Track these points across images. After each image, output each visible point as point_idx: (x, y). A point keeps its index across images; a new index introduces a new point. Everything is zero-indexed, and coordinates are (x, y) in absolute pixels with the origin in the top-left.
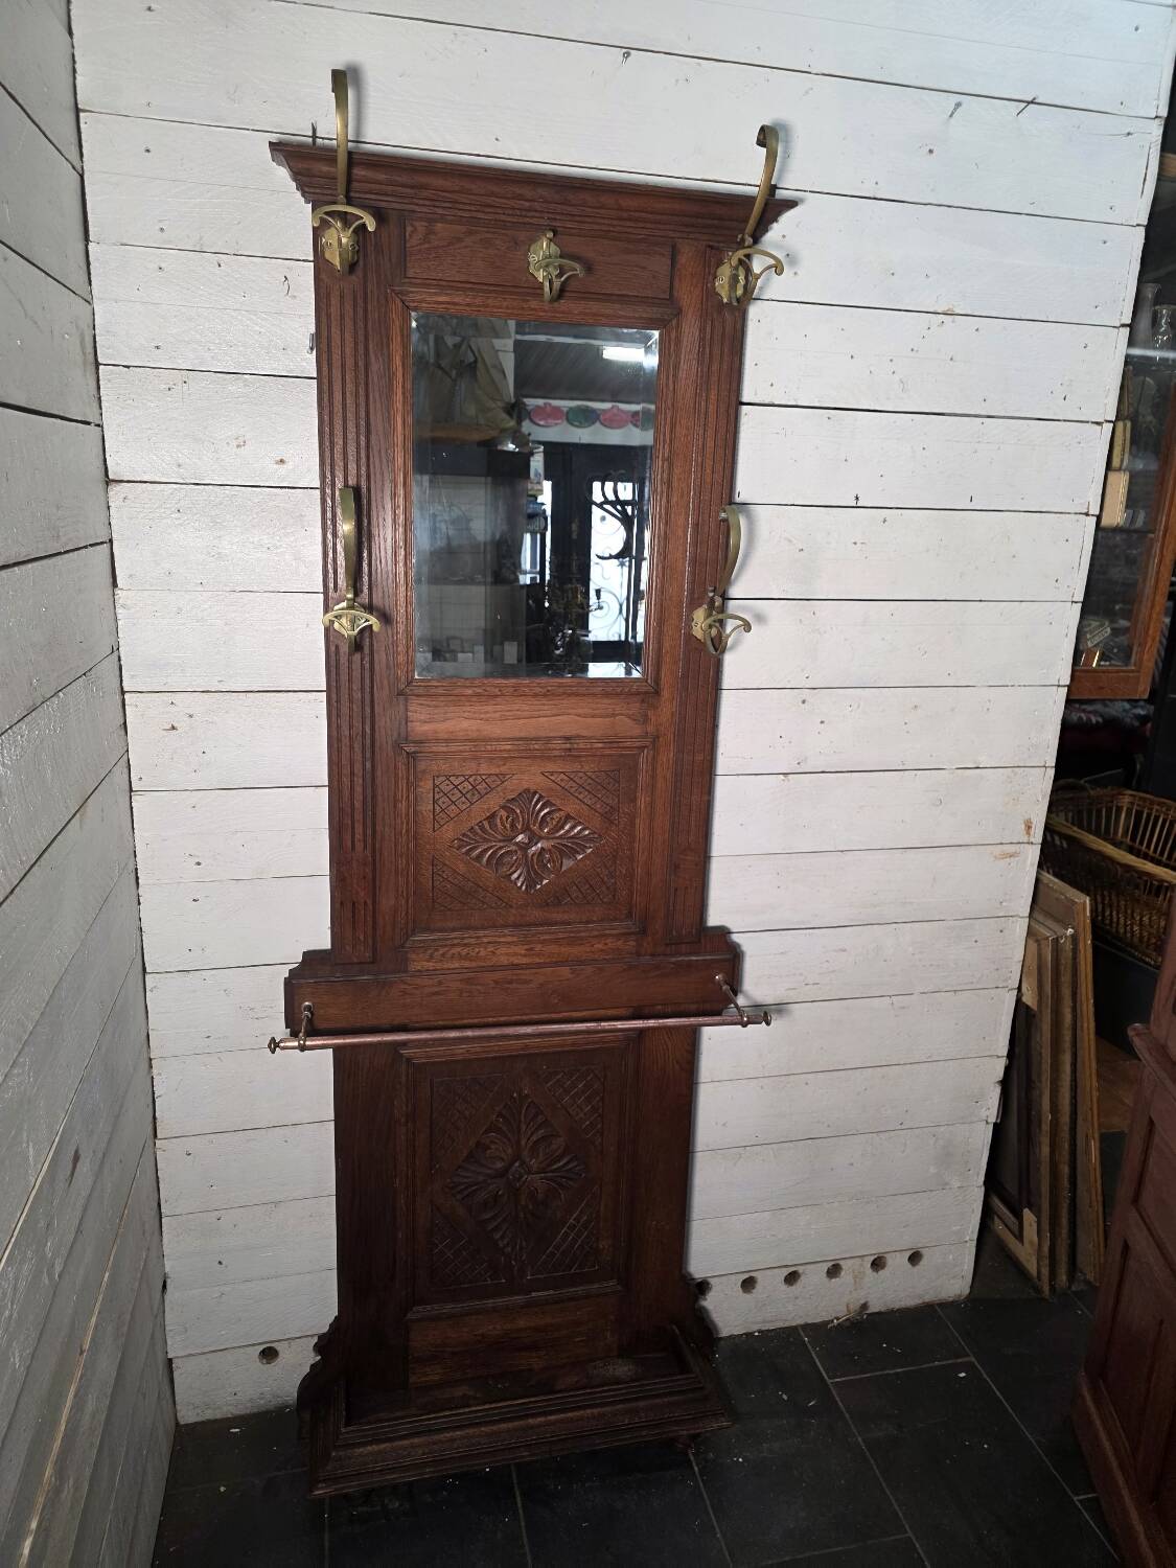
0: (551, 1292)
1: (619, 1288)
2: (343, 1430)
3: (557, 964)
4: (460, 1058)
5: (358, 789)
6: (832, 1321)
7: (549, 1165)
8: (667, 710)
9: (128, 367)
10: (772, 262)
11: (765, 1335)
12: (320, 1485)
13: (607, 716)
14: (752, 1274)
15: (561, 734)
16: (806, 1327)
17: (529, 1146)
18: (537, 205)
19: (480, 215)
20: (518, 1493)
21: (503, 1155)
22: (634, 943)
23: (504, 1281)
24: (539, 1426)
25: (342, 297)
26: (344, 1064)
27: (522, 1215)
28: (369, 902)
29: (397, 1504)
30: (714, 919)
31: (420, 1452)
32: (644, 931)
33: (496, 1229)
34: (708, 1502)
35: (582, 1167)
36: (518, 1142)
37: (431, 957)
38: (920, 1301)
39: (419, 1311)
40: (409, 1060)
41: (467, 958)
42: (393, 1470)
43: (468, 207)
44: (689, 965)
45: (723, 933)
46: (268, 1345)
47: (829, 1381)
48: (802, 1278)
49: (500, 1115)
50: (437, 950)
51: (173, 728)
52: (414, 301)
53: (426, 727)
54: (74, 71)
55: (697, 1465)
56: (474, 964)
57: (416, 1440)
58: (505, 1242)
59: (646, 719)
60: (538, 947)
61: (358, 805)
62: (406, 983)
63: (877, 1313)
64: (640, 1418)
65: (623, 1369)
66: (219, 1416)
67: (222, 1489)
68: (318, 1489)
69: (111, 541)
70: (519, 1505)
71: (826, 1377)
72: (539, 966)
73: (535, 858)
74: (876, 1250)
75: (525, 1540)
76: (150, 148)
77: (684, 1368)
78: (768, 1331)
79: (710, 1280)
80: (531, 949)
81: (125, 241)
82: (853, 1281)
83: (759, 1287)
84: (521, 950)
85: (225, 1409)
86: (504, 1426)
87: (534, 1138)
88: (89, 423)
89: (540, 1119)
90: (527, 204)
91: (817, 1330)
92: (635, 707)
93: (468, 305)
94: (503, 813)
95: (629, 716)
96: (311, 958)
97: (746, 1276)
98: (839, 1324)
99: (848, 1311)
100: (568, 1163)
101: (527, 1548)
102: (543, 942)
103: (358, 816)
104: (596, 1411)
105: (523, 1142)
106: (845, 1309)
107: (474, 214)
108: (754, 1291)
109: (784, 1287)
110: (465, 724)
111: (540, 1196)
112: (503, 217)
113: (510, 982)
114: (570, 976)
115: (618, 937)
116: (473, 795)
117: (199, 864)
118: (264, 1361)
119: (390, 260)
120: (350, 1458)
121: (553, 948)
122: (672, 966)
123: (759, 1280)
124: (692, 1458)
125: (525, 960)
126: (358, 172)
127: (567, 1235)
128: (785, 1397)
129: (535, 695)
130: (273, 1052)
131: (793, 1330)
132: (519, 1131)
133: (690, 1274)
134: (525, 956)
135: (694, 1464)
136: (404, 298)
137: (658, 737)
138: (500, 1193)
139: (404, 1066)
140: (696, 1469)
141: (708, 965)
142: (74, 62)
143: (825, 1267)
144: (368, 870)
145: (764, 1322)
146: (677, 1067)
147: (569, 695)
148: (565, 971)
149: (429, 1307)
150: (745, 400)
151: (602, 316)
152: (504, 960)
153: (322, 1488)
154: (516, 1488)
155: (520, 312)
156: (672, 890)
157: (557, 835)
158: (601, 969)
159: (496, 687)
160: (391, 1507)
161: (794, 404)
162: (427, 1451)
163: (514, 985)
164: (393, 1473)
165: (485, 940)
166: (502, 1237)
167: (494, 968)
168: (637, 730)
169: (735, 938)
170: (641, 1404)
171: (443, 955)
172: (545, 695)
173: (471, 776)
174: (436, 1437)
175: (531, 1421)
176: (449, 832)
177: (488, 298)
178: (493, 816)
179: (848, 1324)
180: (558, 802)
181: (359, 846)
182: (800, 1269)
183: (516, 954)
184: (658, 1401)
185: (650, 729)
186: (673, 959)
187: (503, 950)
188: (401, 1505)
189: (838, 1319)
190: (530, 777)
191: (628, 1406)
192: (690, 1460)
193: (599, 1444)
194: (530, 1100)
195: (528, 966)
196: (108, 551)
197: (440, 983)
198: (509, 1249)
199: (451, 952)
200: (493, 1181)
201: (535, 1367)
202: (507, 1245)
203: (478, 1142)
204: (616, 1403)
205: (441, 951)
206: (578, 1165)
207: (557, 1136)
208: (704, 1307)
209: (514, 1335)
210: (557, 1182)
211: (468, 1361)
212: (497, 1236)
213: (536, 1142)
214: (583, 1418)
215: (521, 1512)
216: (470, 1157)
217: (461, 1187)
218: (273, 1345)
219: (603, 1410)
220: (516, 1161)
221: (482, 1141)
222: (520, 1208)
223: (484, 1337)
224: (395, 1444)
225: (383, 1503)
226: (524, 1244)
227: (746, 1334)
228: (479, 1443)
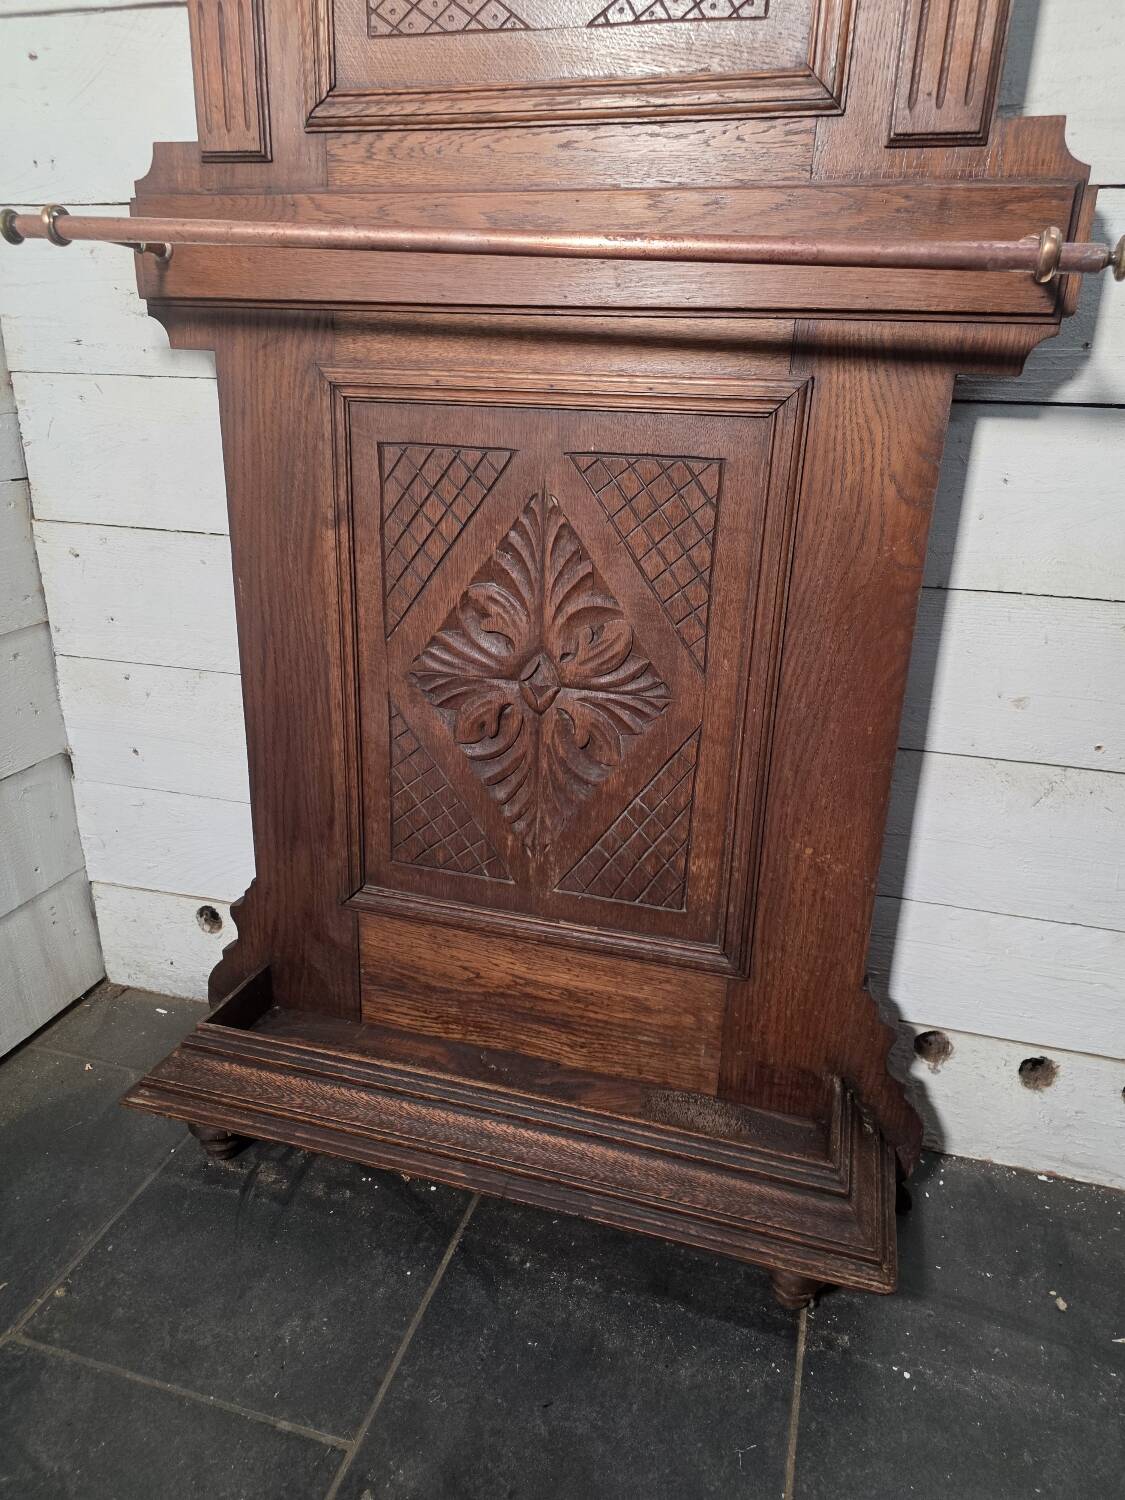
0: (594, 930)
1: (724, 962)
7: (599, 673)
11: (1060, 1186)
14: (1050, 1055)
17: (559, 623)
20: (455, 1242)
21: (509, 631)
23: (512, 882)
24: (503, 1138)
27: (544, 764)
31: (298, 1101)
33: (499, 780)
34: (795, 1420)
35: (661, 691)
36: (540, 609)
37: (369, 157)
39: (370, 893)
40: (335, 387)
42: (248, 1112)
46: (208, 904)
49: (504, 544)
55: (809, 1342)
57: (295, 1082)
58: (516, 809)
66: (151, 988)
67: (87, 1067)
75: (418, 1317)
77: (827, 1153)
78: (1073, 1181)
79: (949, 1035)
83: (1060, 1082)
85: (162, 981)
86: (440, 1115)
87: (571, 608)
89: (583, 569)
96: (169, 156)
97: (1036, 1054)
100: (633, 677)
101: (411, 1331)
105: (550, 611)
108: (1047, 1090)
111: (580, 736)
118: (207, 928)
120: (195, 1071)
123: (1061, 1072)
124: (803, 1327)
127: (629, 827)
128: (1062, 1305)
132: (542, 589)
133: (894, 1008)
135: (802, 1338)
138: (508, 710)
140: (802, 1348)
145: (1064, 1160)
149: (387, 892)
153: (143, 1096)
154: (458, 1235)
162: (309, 1103)
164: (247, 1117)
166: (510, 798)
170: (703, 1175)
175: (489, 1125)
184: (738, 1183)
191: (676, 1168)
192: (795, 1329)
193: (598, 1214)
194: (562, 520)
198: (520, 826)
199: (406, 144)
200: (495, 682)
201: (566, 1061)
202: (519, 816)
203: (466, 594)
204: (651, 1153)
205: (389, 139)
206: (655, 686)
207: (616, 613)
208: (921, 1086)
209: (529, 990)
210: (612, 715)
211: (453, 1011)
212: (501, 793)
213: (571, 618)
214: (583, 1157)
215: (440, 1272)
216: (452, 623)
217: (441, 682)
218: (214, 905)
219: (628, 1157)
220: (536, 652)
221: (473, 593)
222: (543, 750)
223: (478, 976)
224: (264, 1074)
225: (257, 1166)
226: (548, 822)
227: (1023, 1173)
228: (391, 1125)
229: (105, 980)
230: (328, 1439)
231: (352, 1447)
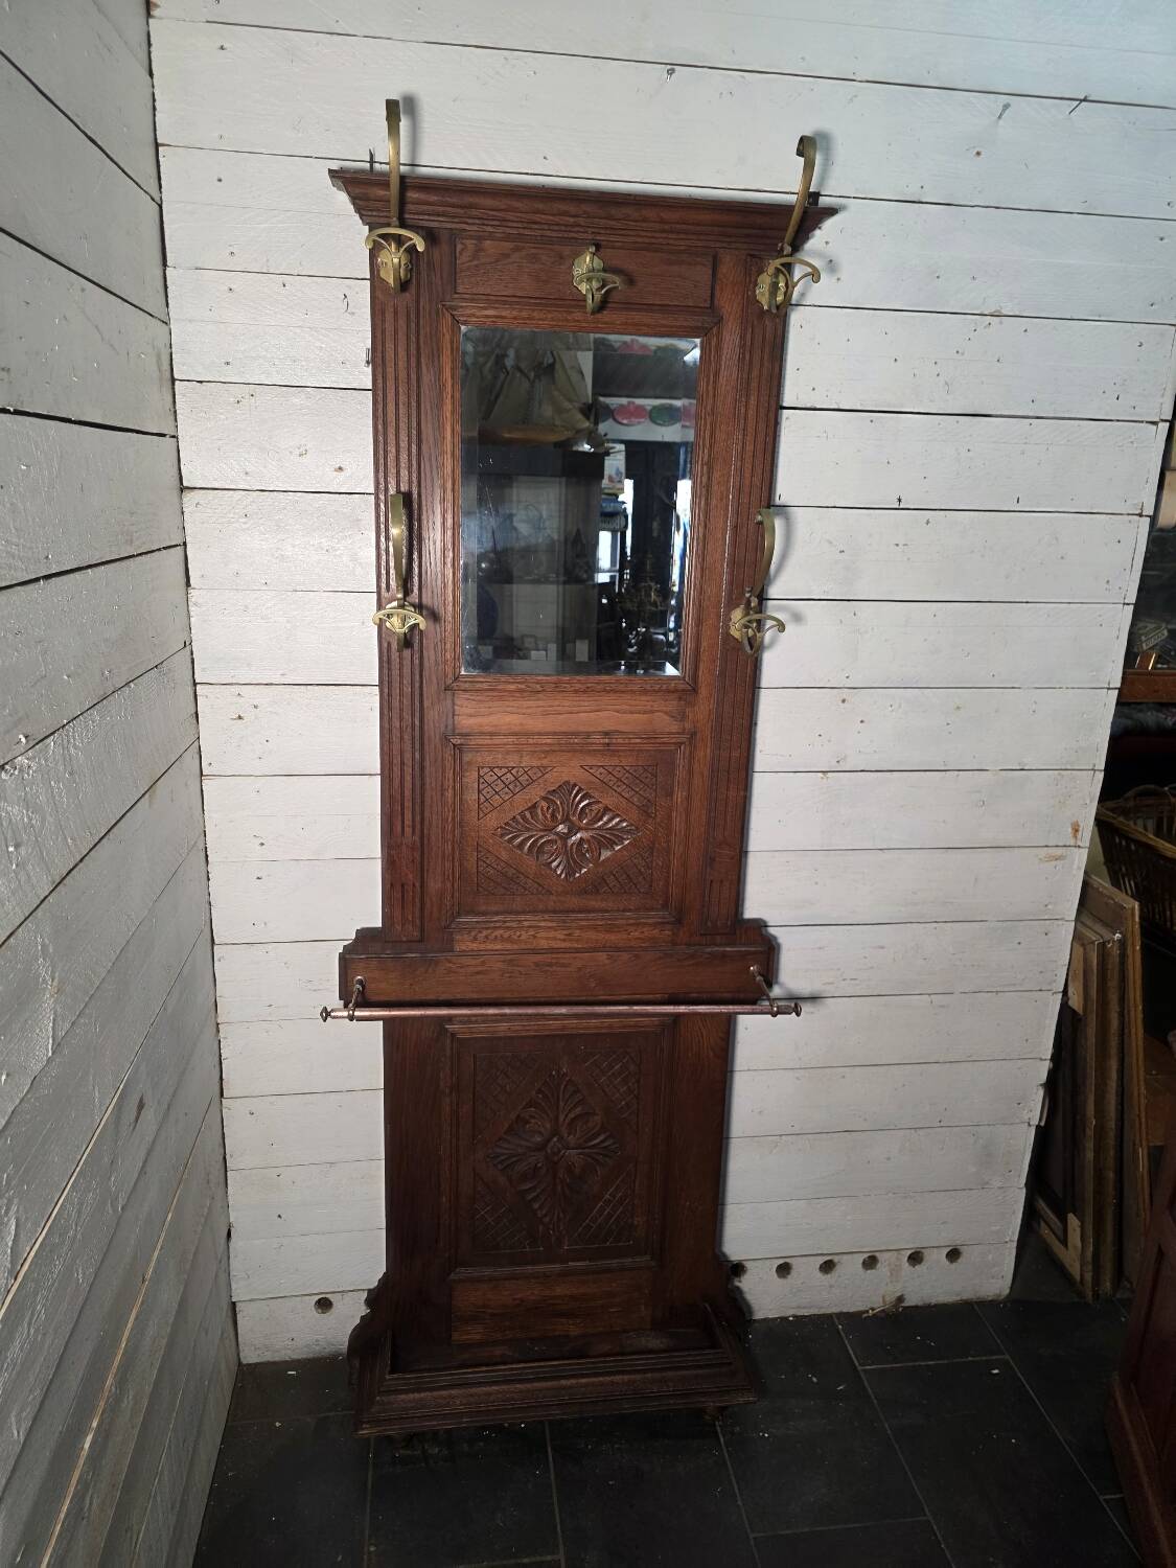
0: (587, 1263)
1: (652, 1263)
2: (387, 1377)
3: (595, 950)
4: (502, 1034)
5: (408, 778)
6: (867, 1312)
7: (587, 1141)
8: (703, 708)
9: (201, 382)
10: (810, 270)
11: (800, 1320)
12: (364, 1426)
13: (645, 713)
14: (787, 1260)
15: (600, 729)
16: (840, 1315)
17: (567, 1121)
18: (581, 221)
19: (527, 232)
20: (549, 1450)
21: (542, 1130)
22: (670, 933)
23: (542, 1249)
24: (570, 1387)
25: (396, 313)
26: (394, 1036)
27: (559, 1188)
28: (418, 885)
29: (437, 1450)
30: (751, 911)
31: (458, 1403)
32: (679, 921)
33: (534, 1199)
34: (731, 1471)
35: (617, 1145)
36: (557, 1118)
37: (475, 939)
38: (959, 1298)
39: (462, 1272)
40: (453, 1035)
41: (509, 940)
42: (434, 1417)
43: (515, 225)
44: (724, 955)
45: (759, 925)
46: (324, 1296)
47: (860, 1368)
48: (837, 1267)
49: (540, 1091)
50: (480, 932)
51: (240, 718)
52: (463, 315)
53: (472, 721)
54: (154, 109)
55: (724, 1436)
56: (516, 947)
57: (453, 1392)
58: (544, 1212)
59: (683, 717)
60: (577, 933)
61: (408, 793)
62: (450, 962)
63: (912, 1307)
64: (668, 1386)
65: (655, 1342)
66: (277, 1359)
67: (278, 1424)
68: (363, 1429)
69: (185, 544)
70: (551, 1459)
71: (857, 1364)
72: (577, 951)
73: (575, 847)
74: (913, 1245)
75: (554, 1492)
76: (222, 177)
77: (714, 1345)
78: (803, 1316)
79: (745, 1263)
80: (569, 935)
81: (199, 265)
82: (889, 1274)
83: (794, 1273)
84: (560, 935)
85: (283, 1352)
86: (537, 1385)
87: (572, 1115)
88: (163, 435)
89: (578, 1097)
90: (572, 220)
91: (853, 1320)
92: (673, 705)
93: (515, 318)
94: (544, 804)
95: (666, 713)
96: (365, 936)
97: (781, 1261)
98: (874, 1315)
99: (884, 1301)
100: (604, 1140)
101: (555, 1499)
102: (581, 928)
103: (408, 804)
104: (626, 1377)
105: (561, 1118)
106: (881, 1300)
107: (521, 231)
108: (789, 1277)
109: (819, 1275)
110: (509, 719)
111: (577, 1171)
112: (548, 233)
113: (550, 965)
114: (607, 962)
115: (655, 925)
116: (516, 786)
117: (262, 844)
118: (320, 1311)
119: (442, 278)
120: (394, 1403)
121: (592, 935)
122: (707, 956)
123: (795, 1267)
124: (719, 1429)
125: (563, 945)
126: (412, 195)
127: (602, 1209)
128: (815, 1380)
129: (576, 691)
130: (325, 1021)
131: (829, 1317)
132: (558, 1108)
133: (724, 1255)
134: (564, 940)
135: (720, 1435)
136: (454, 313)
137: (695, 733)
138: (539, 1165)
139: (448, 1041)
140: (722, 1440)
141: (744, 956)
142: (154, 100)
143: (861, 1258)
144: (417, 855)
145: (799, 1307)
146: (711, 1054)
147: (608, 692)
148: (602, 957)
149: (470, 1270)
150: (785, 404)
151: (644, 325)
152: (544, 944)
153: (366, 1429)
154: (549, 1444)
155: (565, 323)
156: (708, 883)
157: (596, 826)
158: (636, 956)
159: (537, 683)
160: (430, 1451)
161: (836, 407)
162: (464, 1402)
163: (554, 968)
164: (432, 1420)
165: (526, 924)
166: (541, 1208)
167: (535, 951)
168: (675, 728)
169: (772, 931)
170: (670, 1374)
171: (486, 937)
172: (585, 692)
173: (514, 768)
174: (474, 1390)
175: (564, 1382)
176: (492, 821)
177: (533, 310)
178: (534, 806)
179: (883, 1315)
180: (596, 794)
181: (408, 831)
182: (836, 1259)
183: (555, 939)
184: (685, 1373)
185: (688, 725)
186: (709, 950)
187: (542, 934)
188: (440, 1451)
189: (873, 1309)
190: (569, 770)
191: (656, 1375)
192: (717, 1432)
193: (628, 1408)
194: (568, 1078)
195: (566, 951)
196: (182, 553)
197: (483, 963)
198: (547, 1220)
199: (494, 935)
200: (533, 1154)
201: (572, 1333)
202: (545, 1215)
203: (518, 1116)
204: (645, 1371)
205: (485, 933)
206: (614, 1143)
207: (594, 1114)
208: (738, 1288)
209: (551, 1302)
210: (593, 1159)
211: (507, 1323)
212: (536, 1206)
213: (573, 1120)
214: (612, 1383)
215: (551, 1465)
216: (510, 1130)
217: (502, 1158)
218: (327, 1296)
219: (633, 1377)
220: (554, 1136)
221: (522, 1115)
222: (558, 1180)
223: (522, 1301)
224: (435, 1393)
225: (423, 1447)
226: (561, 1215)
227: (781, 1318)
228: (513, 1399)
229: (240, 1364)
230: (549, 1558)
231: (561, 1556)
